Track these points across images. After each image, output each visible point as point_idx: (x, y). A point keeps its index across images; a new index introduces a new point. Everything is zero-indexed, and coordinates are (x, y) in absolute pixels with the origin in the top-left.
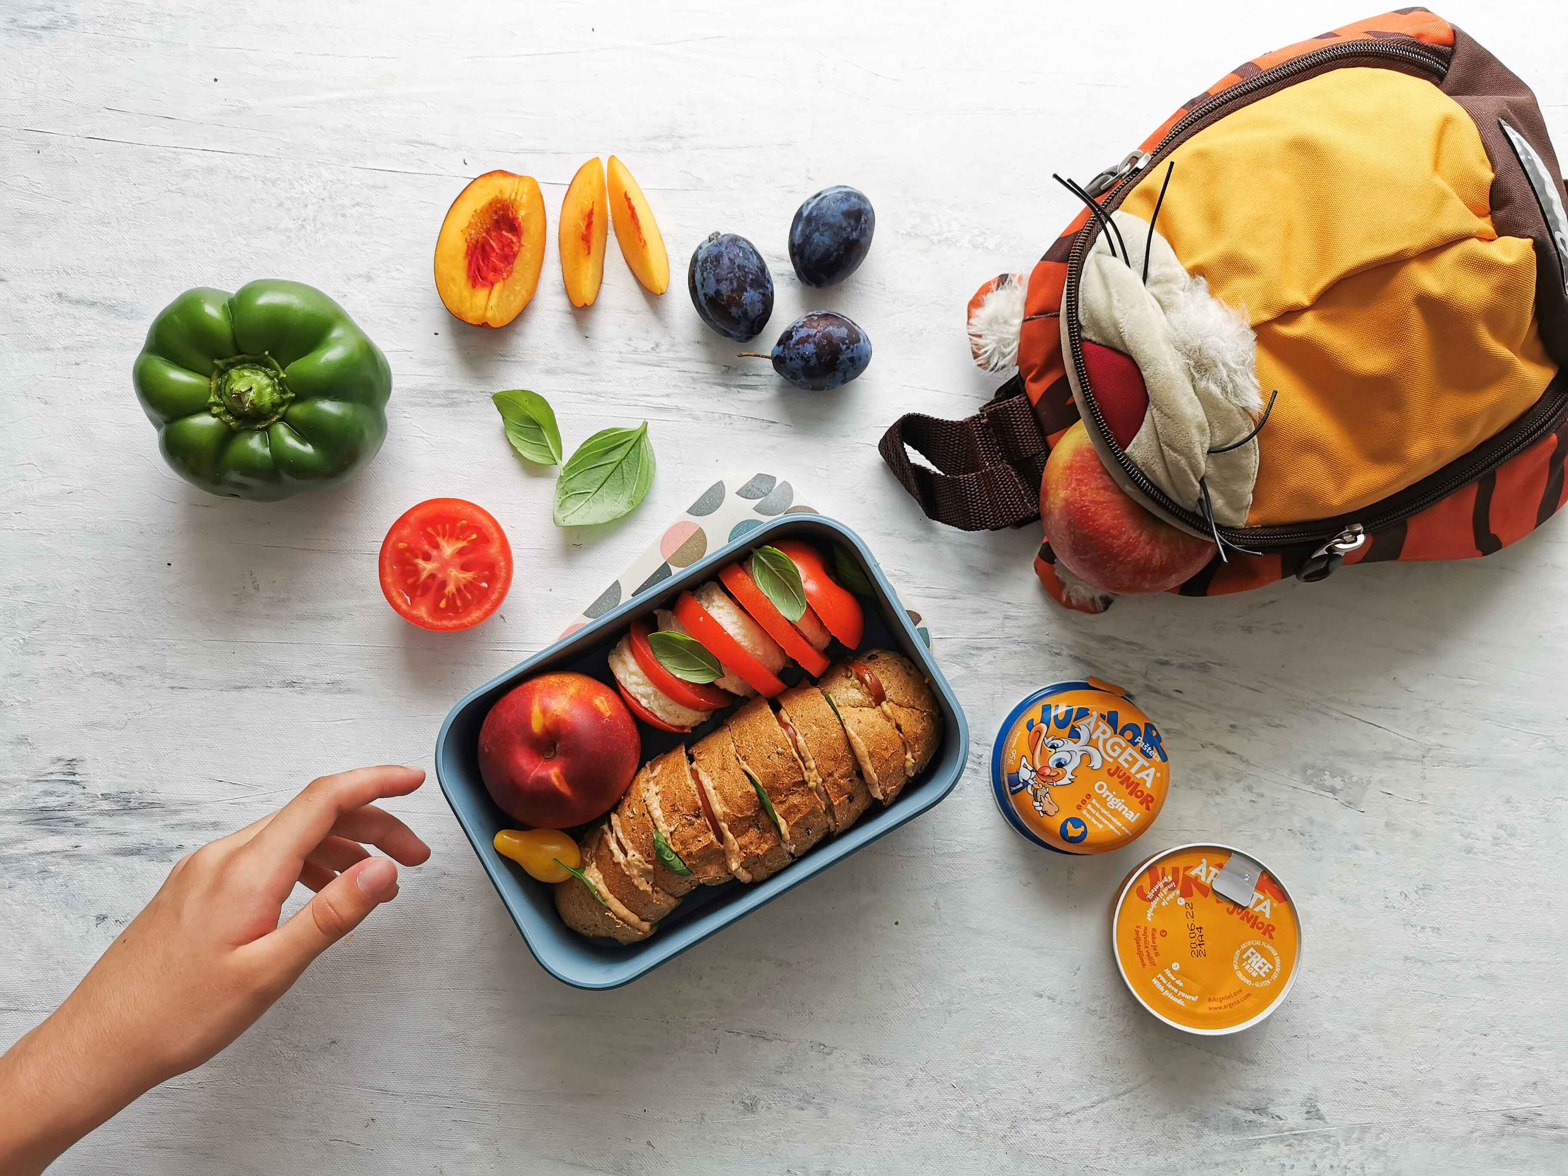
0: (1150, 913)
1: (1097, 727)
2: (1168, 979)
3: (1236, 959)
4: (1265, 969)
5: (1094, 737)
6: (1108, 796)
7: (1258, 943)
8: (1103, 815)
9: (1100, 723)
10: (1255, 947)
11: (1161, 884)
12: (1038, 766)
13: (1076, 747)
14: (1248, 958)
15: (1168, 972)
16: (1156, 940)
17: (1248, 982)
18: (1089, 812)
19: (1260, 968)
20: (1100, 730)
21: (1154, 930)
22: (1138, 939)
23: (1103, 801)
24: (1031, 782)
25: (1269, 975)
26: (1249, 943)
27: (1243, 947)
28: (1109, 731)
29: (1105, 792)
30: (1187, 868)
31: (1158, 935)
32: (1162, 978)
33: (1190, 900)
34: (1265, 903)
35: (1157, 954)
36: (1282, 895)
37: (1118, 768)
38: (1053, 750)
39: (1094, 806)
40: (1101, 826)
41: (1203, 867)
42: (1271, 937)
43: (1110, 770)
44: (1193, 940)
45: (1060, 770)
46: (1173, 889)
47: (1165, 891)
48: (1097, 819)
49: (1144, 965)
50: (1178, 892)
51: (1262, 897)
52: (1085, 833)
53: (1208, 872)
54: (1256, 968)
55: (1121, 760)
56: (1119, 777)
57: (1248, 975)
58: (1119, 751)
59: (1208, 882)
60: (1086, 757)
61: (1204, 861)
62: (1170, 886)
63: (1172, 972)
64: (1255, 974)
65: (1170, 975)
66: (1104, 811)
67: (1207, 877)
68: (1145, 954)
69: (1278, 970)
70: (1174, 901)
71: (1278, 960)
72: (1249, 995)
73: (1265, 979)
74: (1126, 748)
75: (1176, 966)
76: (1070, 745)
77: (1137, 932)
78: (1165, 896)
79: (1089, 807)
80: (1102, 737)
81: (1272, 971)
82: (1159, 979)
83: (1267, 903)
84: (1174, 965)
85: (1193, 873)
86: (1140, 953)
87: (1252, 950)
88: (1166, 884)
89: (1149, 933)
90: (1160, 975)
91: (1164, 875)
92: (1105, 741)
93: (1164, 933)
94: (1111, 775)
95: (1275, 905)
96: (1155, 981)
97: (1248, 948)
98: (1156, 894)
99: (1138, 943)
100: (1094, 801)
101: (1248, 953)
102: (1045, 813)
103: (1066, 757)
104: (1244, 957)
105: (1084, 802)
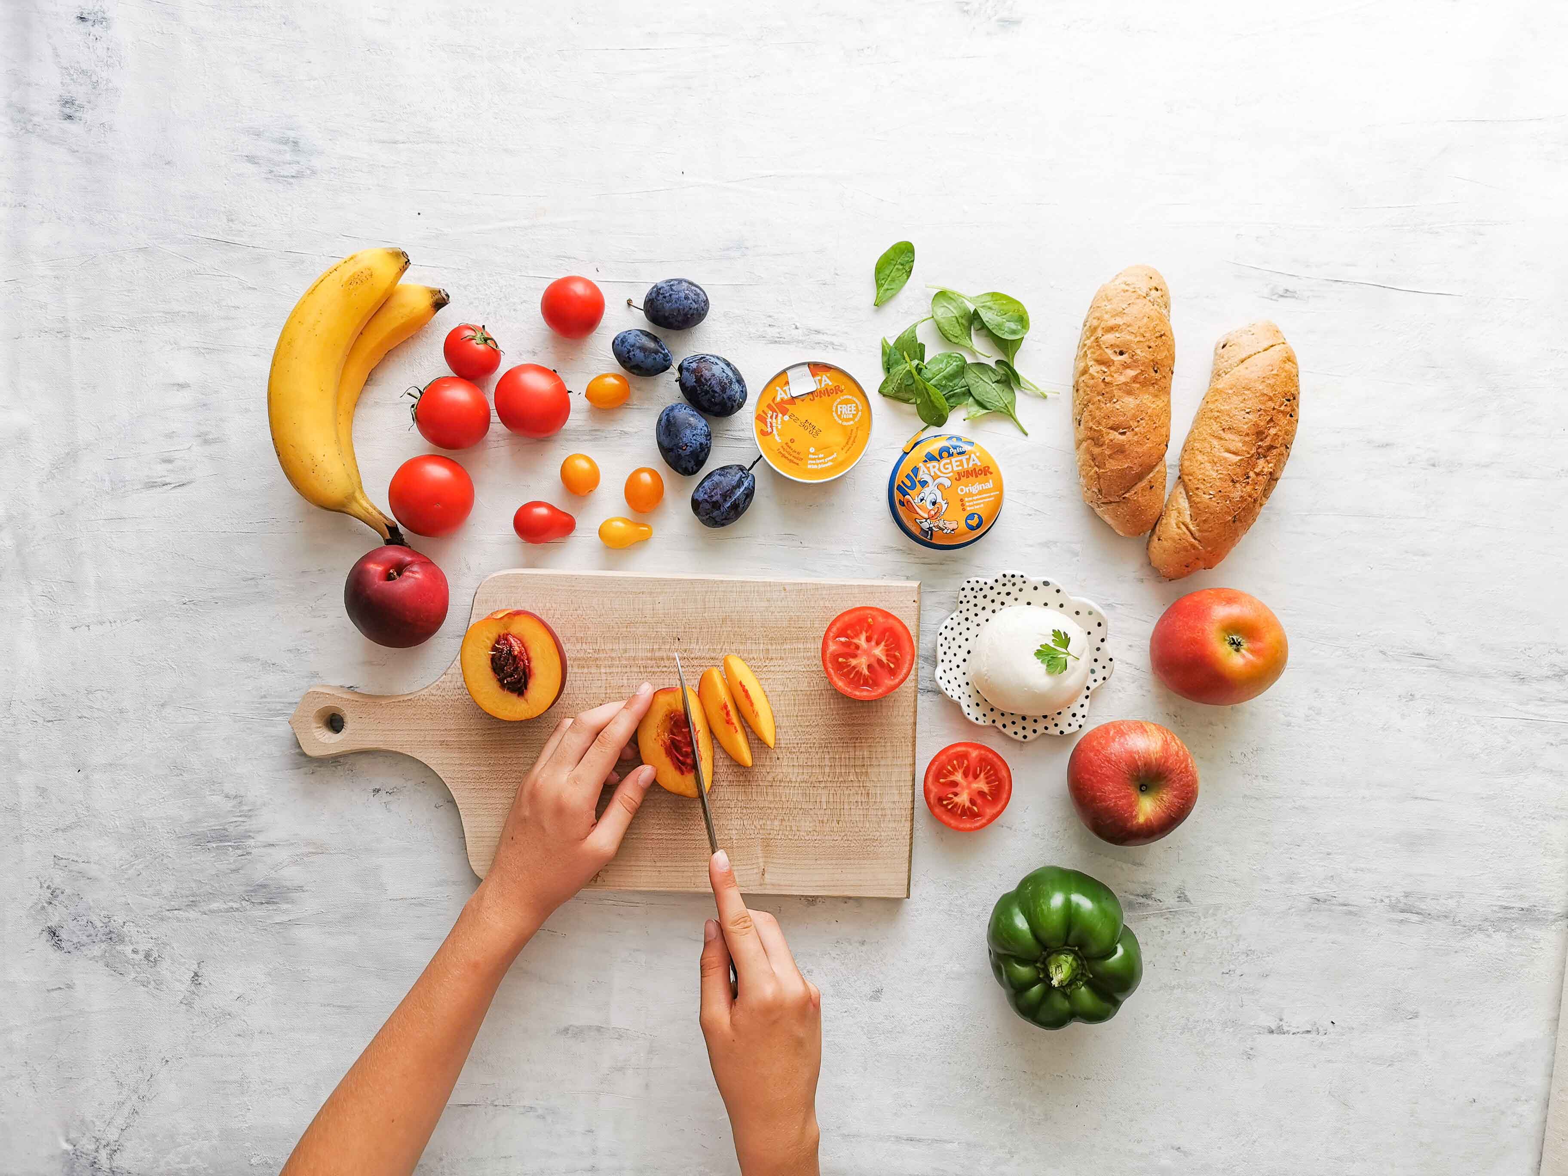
0: (777, 438)
1: (928, 468)
2: (815, 459)
3: (836, 418)
4: (853, 408)
5: (933, 474)
6: (969, 490)
7: (839, 400)
8: (977, 500)
9: (928, 465)
10: (840, 403)
11: (769, 420)
12: (926, 516)
13: (932, 487)
14: (841, 412)
15: (811, 456)
16: (792, 447)
17: (852, 422)
18: (970, 506)
19: (850, 411)
20: (931, 468)
21: (787, 444)
22: (783, 456)
23: (970, 494)
24: (931, 526)
25: (857, 410)
26: (835, 405)
27: (834, 409)
28: (935, 463)
29: (966, 490)
30: (774, 400)
31: (790, 444)
32: (812, 462)
33: (789, 413)
34: (823, 379)
35: (798, 453)
36: (826, 368)
37: (958, 473)
38: (923, 501)
39: (970, 501)
40: (982, 505)
41: (780, 391)
42: (842, 391)
43: (956, 479)
44: (809, 430)
45: (936, 506)
46: (777, 416)
47: (774, 420)
48: (977, 505)
49: (798, 464)
50: (780, 415)
51: (819, 378)
52: (979, 516)
53: (785, 392)
54: (849, 412)
55: (955, 469)
56: (963, 476)
57: (848, 420)
58: (949, 466)
59: (789, 396)
60: (940, 486)
61: (778, 388)
62: (774, 416)
63: (813, 454)
64: (851, 416)
65: (814, 457)
66: (975, 498)
67: (786, 394)
68: (793, 458)
69: (858, 403)
70: (783, 421)
71: (855, 399)
72: (857, 428)
73: (857, 413)
74: (951, 461)
75: (812, 450)
76: (927, 490)
77: (780, 452)
78: (777, 423)
79: (967, 504)
80: (936, 470)
81: (857, 406)
82: (810, 464)
83: (824, 377)
84: (811, 450)
85: (778, 399)
86: (791, 461)
87: (839, 406)
88: (771, 417)
89: (785, 447)
90: (809, 462)
91: (766, 414)
92: (939, 469)
93: (792, 441)
94: (960, 479)
95: (828, 375)
96: (809, 467)
97: (837, 407)
98: (771, 426)
99: (785, 457)
100: (966, 499)
101: (839, 410)
102: (953, 530)
103: (932, 498)
104: (839, 413)
105: (963, 505)
